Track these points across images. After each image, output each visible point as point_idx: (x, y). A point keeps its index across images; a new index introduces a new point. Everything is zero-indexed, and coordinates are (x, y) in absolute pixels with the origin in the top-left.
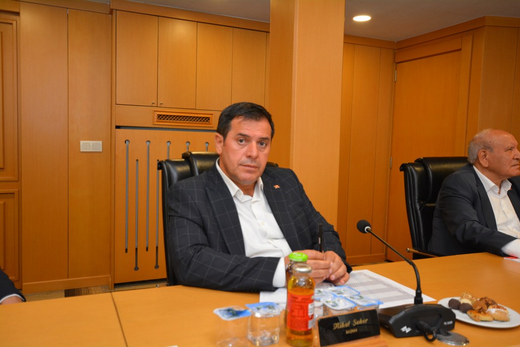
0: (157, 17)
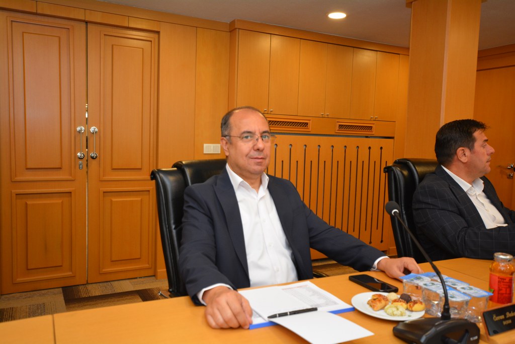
0: (270, 35)
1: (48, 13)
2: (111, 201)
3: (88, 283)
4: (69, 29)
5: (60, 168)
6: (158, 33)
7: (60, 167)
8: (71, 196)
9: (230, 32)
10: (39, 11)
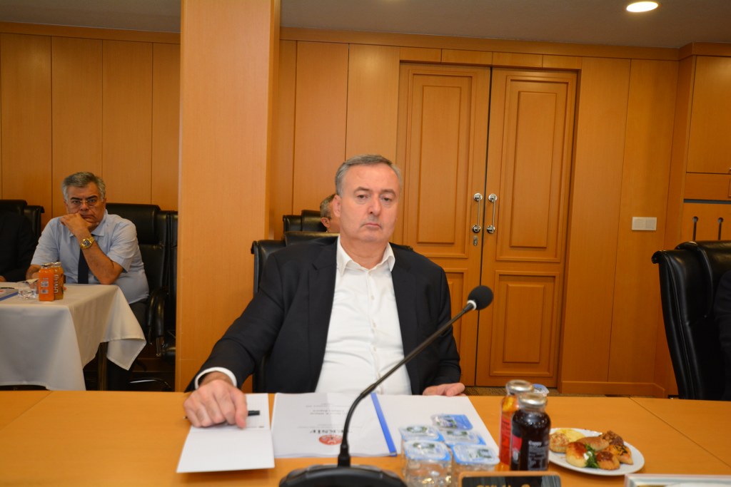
1: (453, 61)
2: (508, 286)
3: (475, 386)
4: (471, 77)
5: (453, 244)
6: (578, 72)
7: (452, 242)
8: (463, 277)
9: (679, 61)
10: (443, 61)
